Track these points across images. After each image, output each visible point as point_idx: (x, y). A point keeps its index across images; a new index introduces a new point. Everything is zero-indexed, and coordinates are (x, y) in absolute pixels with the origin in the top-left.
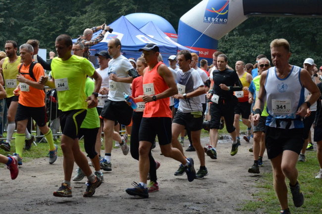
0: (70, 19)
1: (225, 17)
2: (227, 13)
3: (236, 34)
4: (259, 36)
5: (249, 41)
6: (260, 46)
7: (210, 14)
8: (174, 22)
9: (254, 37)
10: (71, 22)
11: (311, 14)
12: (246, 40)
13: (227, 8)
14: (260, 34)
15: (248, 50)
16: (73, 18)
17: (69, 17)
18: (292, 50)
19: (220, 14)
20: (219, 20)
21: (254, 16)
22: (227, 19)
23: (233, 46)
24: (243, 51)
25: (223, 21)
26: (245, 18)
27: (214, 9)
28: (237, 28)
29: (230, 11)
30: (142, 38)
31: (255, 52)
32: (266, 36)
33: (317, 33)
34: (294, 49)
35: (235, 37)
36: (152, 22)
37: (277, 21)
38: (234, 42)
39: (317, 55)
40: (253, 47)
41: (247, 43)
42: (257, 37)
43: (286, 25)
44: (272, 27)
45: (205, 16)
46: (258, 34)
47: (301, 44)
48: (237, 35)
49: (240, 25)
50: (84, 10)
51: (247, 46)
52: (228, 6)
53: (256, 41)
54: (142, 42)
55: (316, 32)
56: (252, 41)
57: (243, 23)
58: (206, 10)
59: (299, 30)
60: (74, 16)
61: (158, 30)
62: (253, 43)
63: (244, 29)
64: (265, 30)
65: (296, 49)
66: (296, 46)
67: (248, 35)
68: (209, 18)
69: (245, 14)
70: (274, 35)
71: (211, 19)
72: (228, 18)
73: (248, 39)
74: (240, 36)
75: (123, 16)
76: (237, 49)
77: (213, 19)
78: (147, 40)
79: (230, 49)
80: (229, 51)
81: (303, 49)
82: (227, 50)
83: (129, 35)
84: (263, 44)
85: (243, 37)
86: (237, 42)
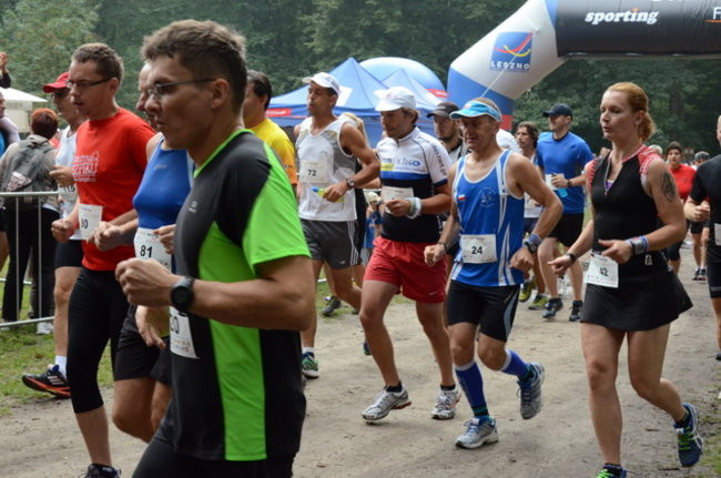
1: (526, 60)
2: (529, 55)
7: (500, 56)
11: (670, 53)
13: (529, 46)
19: (517, 55)
20: (515, 66)
21: (574, 59)
22: (529, 63)
25: (523, 68)
26: (560, 62)
27: (506, 47)
29: (535, 50)
35: (534, 102)
36: (403, 70)
37: (596, 76)
44: (588, 85)
45: (493, 59)
48: (537, 99)
49: (541, 84)
52: (530, 43)
61: (414, 83)
64: (578, 91)
67: (552, 98)
68: (499, 63)
69: (559, 56)
71: (502, 64)
72: (531, 62)
74: (541, 100)
75: (351, 61)
77: (506, 65)
83: (362, 90)
85: (545, 101)
86: (536, 109)
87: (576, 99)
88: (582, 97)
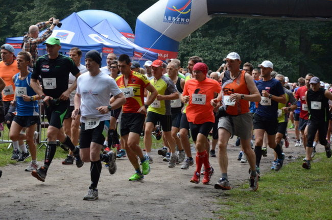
0: (16, 15)
1: (188, 16)
2: (190, 12)
3: (199, 35)
4: (224, 38)
5: (212, 43)
6: (224, 49)
7: (170, 13)
8: (131, 20)
9: (218, 39)
10: (17, 17)
11: (280, 16)
12: (209, 42)
13: (190, 7)
14: (225, 36)
15: (211, 53)
16: (19, 13)
17: (14, 13)
18: (259, 54)
19: (181, 13)
20: (180, 20)
21: (219, 16)
22: (189, 18)
23: (196, 48)
24: (206, 54)
25: (185, 21)
26: (209, 18)
27: (175, 8)
28: (200, 29)
29: (193, 10)
30: (96, 37)
31: (219, 55)
32: (231, 38)
33: (288, 36)
34: (261, 53)
35: (198, 39)
36: (106, 20)
37: (244, 22)
38: (196, 44)
39: (287, 61)
40: (217, 50)
41: (211, 45)
42: (222, 39)
43: (254, 27)
44: (239, 28)
45: (165, 15)
46: (223, 36)
47: (269, 48)
48: (200, 37)
49: (204, 25)
50: (31, 4)
51: (210, 49)
52: (190, 5)
53: (220, 43)
54: (96, 42)
55: (286, 36)
56: (216, 43)
57: (207, 24)
58: (166, 8)
59: (267, 32)
60: (20, 11)
62: (217, 46)
63: (208, 30)
64: (231, 32)
65: (264, 53)
66: (264, 50)
67: (212, 36)
68: (169, 18)
69: (208, 14)
70: (240, 37)
71: (172, 19)
72: (191, 18)
73: (212, 42)
74: (204, 37)
75: (74, 13)
76: (200, 51)
77: (174, 19)
78: (100, 40)
79: (192, 52)
80: (191, 54)
81: (271, 53)
82: (189, 52)
83: (81, 34)
84: (228, 47)
85: (207, 39)
86: (200, 44)
87: (228, 38)
88: (234, 37)
